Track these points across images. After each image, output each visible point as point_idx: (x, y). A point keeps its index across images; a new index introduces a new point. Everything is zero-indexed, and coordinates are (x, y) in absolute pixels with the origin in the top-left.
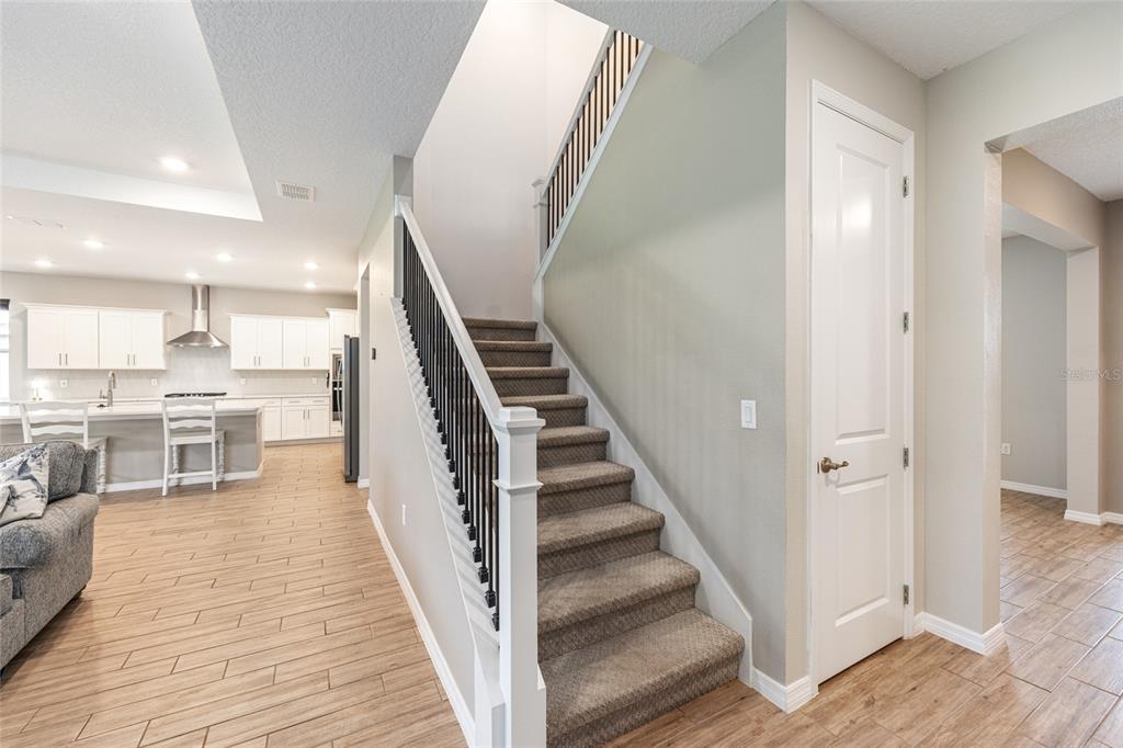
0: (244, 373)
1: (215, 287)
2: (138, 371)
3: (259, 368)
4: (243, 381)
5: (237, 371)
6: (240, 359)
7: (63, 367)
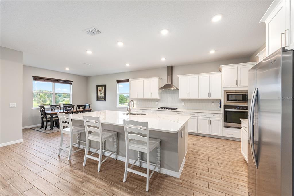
0: (183, 100)
1: (174, 66)
2: (152, 99)
3: (189, 98)
4: (183, 103)
5: (181, 99)
6: (182, 95)
7: (137, 98)
